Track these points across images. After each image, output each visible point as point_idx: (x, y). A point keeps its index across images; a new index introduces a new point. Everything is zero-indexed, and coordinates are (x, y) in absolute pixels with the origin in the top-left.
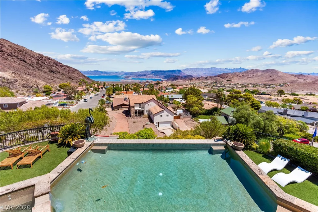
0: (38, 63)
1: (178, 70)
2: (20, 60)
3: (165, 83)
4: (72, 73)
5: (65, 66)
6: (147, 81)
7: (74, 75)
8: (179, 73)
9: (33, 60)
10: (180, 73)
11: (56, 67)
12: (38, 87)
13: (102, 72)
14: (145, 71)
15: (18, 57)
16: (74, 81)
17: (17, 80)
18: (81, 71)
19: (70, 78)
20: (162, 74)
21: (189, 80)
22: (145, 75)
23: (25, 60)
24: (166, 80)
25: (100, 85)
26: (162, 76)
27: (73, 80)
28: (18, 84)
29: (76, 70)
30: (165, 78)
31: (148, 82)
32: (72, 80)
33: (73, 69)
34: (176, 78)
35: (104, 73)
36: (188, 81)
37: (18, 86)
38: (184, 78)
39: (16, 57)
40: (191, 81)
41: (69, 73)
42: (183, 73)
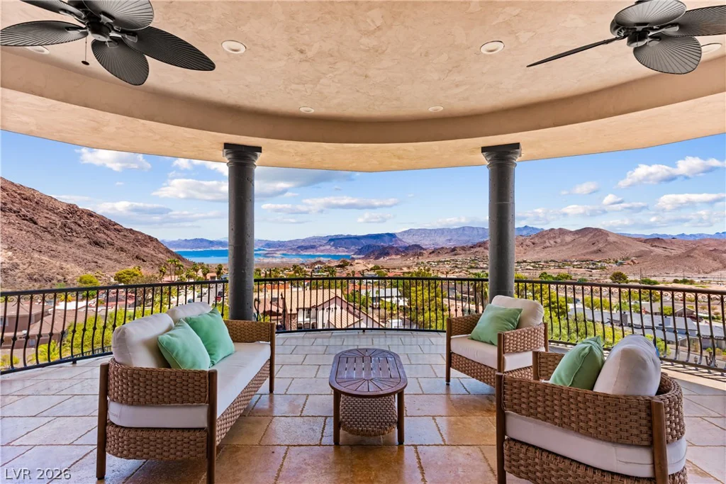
0: (65, 226)
1: (388, 234)
2: (23, 219)
3: (361, 265)
4: (142, 245)
5: (127, 230)
7: (144, 249)
8: (391, 241)
9: (53, 218)
10: (393, 239)
11: (105, 233)
12: (64, 279)
13: (211, 243)
14: (314, 238)
15: (19, 212)
16: (147, 263)
17: (18, 265)
18: (163, 241)
19: (137, 257)
20: (354, 244)
21: (415, 255)
22: (313, 247)
23: (35, 218)
24: (361, 256)
25: (208, 272)
26: (353, 248)
27: (144, 261)
28: (19, 274)
29: (151, 239)
30: (359, 252)
31: (320, 262)
32: (141, 261)
33: (146, 236)
34: (384, 252)
35: (217, 245)
36: (411, 258)
37: (19, 277)
38: (403, 252)
39: (15, 212)
40: (420, 257)
41: (136, 247)
42: (401, 240)
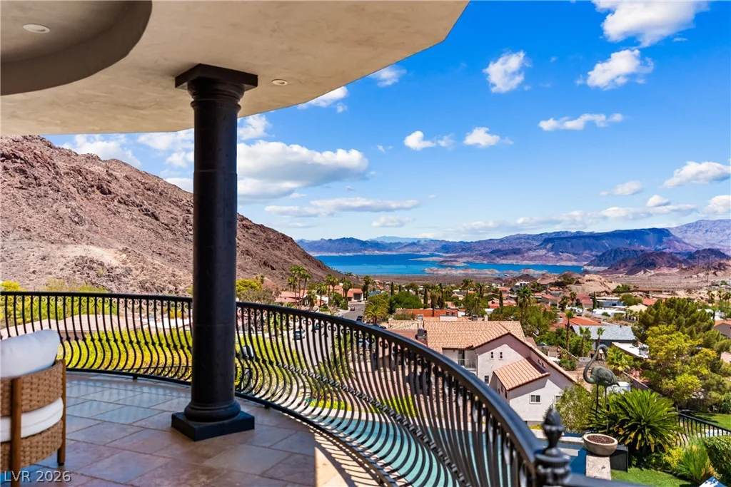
0: (186, 222)
1: (654, 230)
2: (146, 214)
3: (594, 283)
4: (273, 247)
5: (257, 226)
6: (524, 272)
7: (277, 252)
8: (660, 242)
9: (175, 212)
10: (665, 239)
12: (176, 289)
13: (364, 244)
14: (519, 238)
15: (141, 206)
16: (277, 272)
17: (131, 270)
18: (300, 241)
19: (265, 264)
20: (587, 247)
21: (709, 268)
22: (516, 252)
23: (157, 212)
24: (602, 268)
25: (351, 287)
26: (586, 254)
27: (273, 269)
28: (132, 282)
29: (285, 239)
30: (599, 261)
31: (526, 277)
32: (270, 269)
33: (278, 234)
34: (647, 262)
35: (371, 247)
36: (701, 275)
37: (132, 286)
38: (685, 261)
39: (138, 206)
40: (718, 273)
41: (265, 249)
42: (679, 241)
